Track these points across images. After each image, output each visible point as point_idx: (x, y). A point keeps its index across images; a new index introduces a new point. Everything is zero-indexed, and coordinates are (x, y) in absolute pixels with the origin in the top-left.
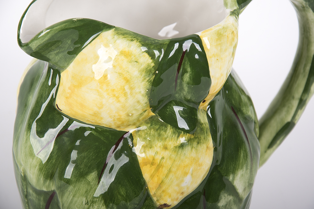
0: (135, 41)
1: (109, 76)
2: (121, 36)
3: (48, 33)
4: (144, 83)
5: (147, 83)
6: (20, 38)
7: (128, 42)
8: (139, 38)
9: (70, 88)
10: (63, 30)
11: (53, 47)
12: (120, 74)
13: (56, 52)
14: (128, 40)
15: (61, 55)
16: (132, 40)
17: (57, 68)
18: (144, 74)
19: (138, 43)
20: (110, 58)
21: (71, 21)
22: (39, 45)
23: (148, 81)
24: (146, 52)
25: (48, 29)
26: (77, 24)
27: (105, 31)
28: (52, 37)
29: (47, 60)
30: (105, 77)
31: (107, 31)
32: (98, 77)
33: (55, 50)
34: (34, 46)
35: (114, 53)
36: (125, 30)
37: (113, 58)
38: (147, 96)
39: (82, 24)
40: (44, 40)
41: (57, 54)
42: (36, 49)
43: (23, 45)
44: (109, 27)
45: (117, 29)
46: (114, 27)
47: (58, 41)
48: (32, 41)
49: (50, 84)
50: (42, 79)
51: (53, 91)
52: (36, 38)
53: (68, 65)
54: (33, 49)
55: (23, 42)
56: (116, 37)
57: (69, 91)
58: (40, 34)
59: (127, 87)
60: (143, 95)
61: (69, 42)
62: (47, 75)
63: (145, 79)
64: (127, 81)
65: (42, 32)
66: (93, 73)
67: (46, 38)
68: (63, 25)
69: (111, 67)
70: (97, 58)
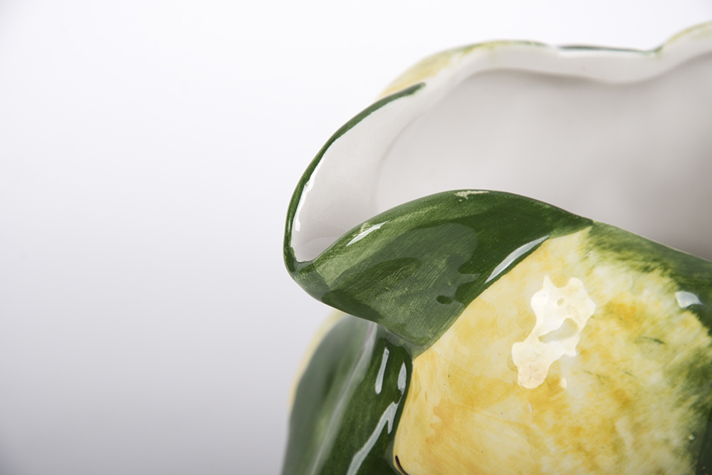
0: (657, 272)
1: (564, 383)
2: (611, 255)
3: (375, 235)
4: (679, 412)
5: (691, 413)
6: (293, 244)
7: (633, 273)
8: (672, 264)
9: (437, 411)
10: (422, 226)
11: (390, 280)
12: (602, 379)
13: (398, 293)
14: (633, 267)
15: (413, 304)
16: (646, 269)
17: (402, 342)
18: (681, 382)
19: (667, 280)
20: (570, 326)
21: (450, 199)
22: (347, 272)
23: (694, 406)
24: (693, 309)
25: (374, 221)
26: (470, 210)
27: (560, 234)
28: (389, 247)
29: (373, 315)
30: (552, 384)
31: (565, 234)
32: (528, 381)
33: (397, 288)
34: (331, 273)
35: (585, 309)
36: (626, 234)
37: (581, 326)
38: (688, 456)
39: (485, 209)
40: (363, 257)
41: (403, 300)
42: (335, 283)
43: (299, 268)
44: (569, 222)
45: (597, 228)
46: (590, 222)
47: (406, 261)
48: (327, 256)
49: (378, 388)
50: (357, 373)
51: (388, 414)
52: (339, 247)
53: (437, 334)
54: (329, 284)
55: (299, 257)
56: (594, 255)
57: (436, 420)
58: (349, 236)
59: (622, 425)
60: (675, 452)
61: (442, 264)
62: (372, 362)
63: (684, 400)
64: (626, 403)
65: (357, 231)
66: (514, 369)
67: (370, 251)
68: (422, 212)
69: (573, 353)
70: (527, 320)
